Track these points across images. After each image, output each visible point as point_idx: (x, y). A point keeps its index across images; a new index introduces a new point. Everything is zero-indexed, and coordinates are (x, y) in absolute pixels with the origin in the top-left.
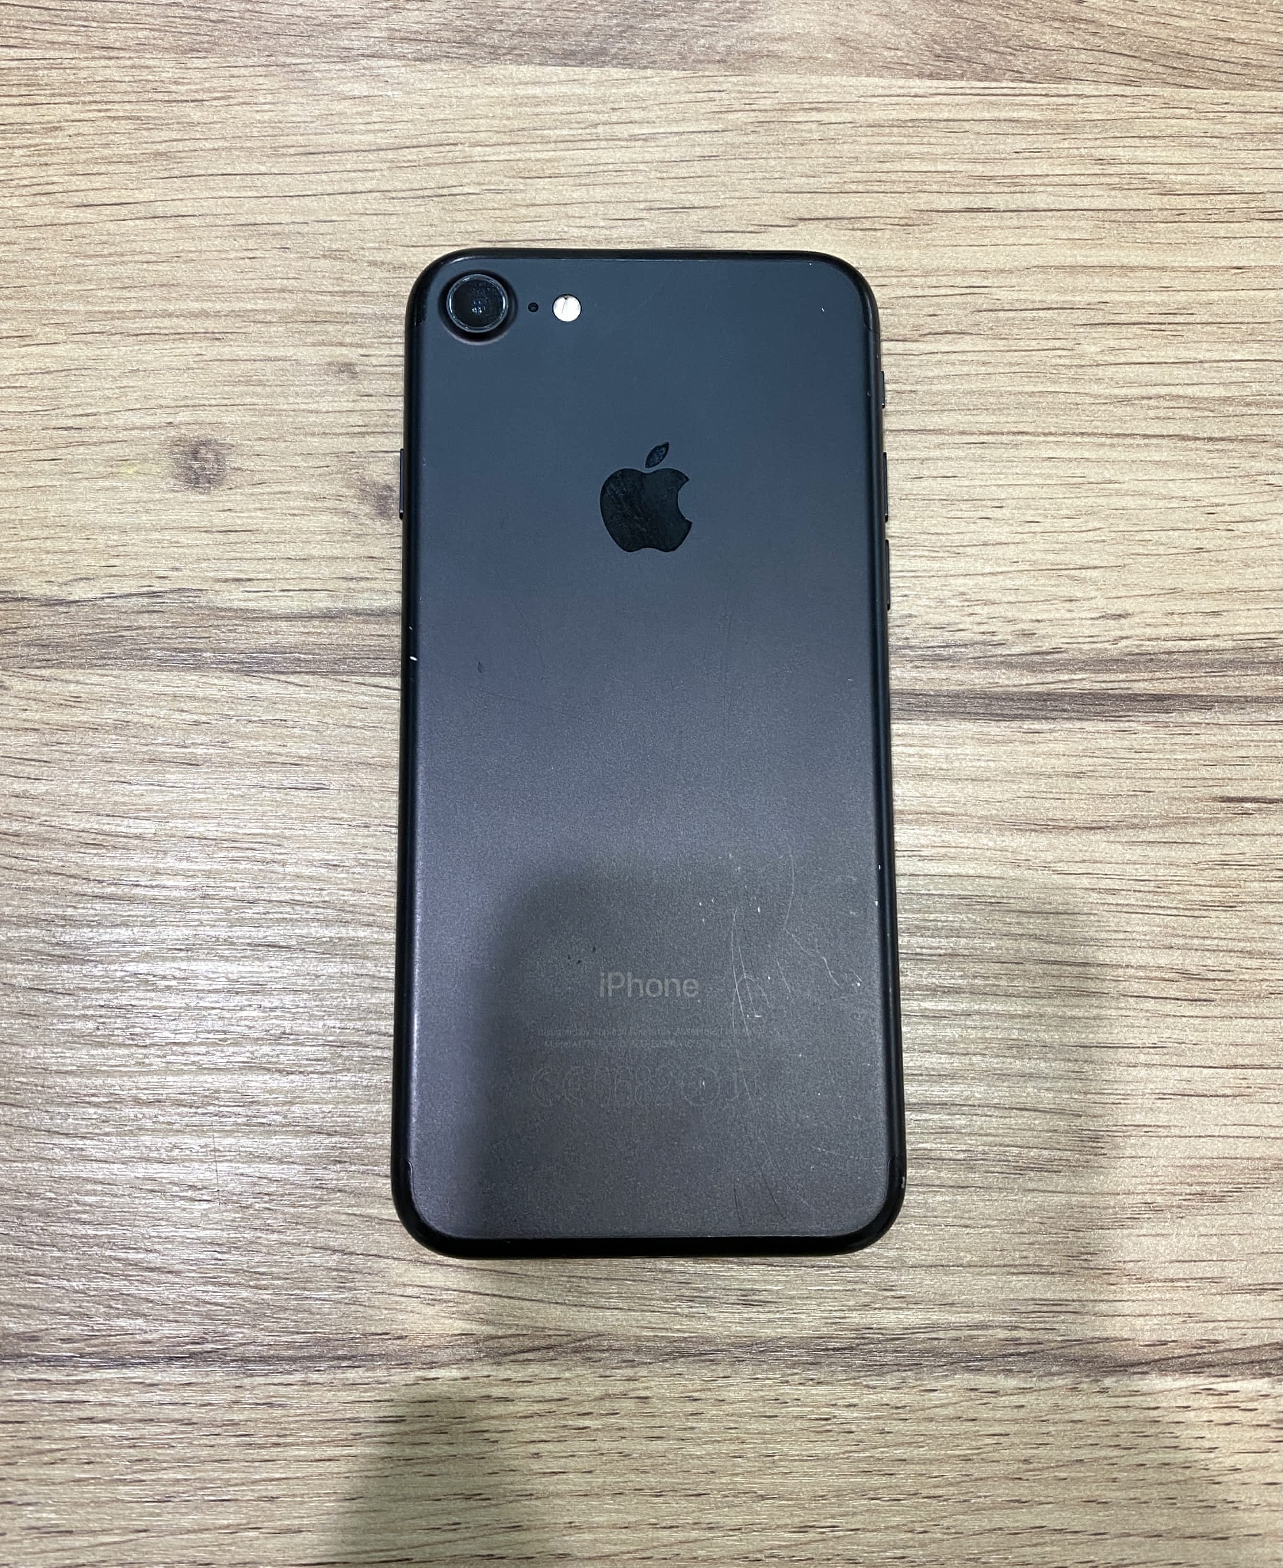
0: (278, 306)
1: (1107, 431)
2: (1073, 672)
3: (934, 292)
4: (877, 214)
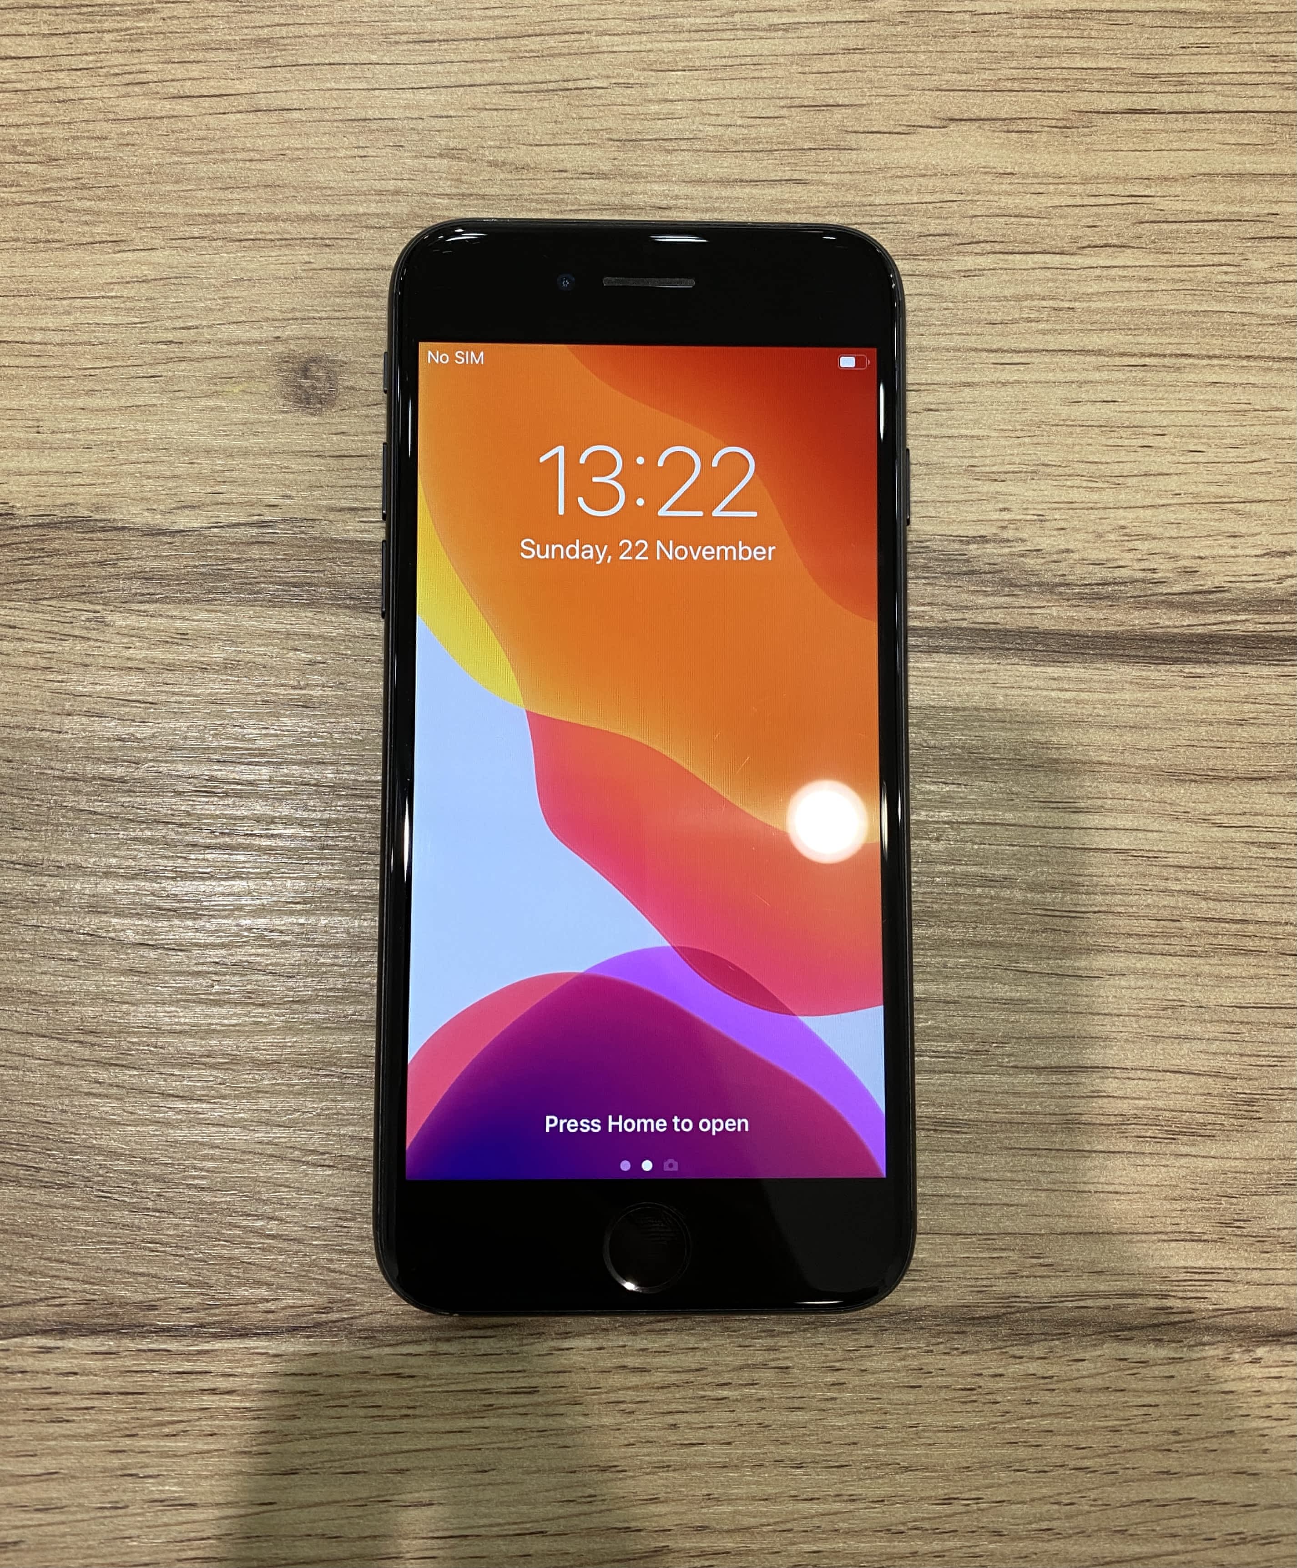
0: (392, 210)
1: (1275, 354)
2: (1237, 613)
3: (1093, 201)
4: (1034, 115)
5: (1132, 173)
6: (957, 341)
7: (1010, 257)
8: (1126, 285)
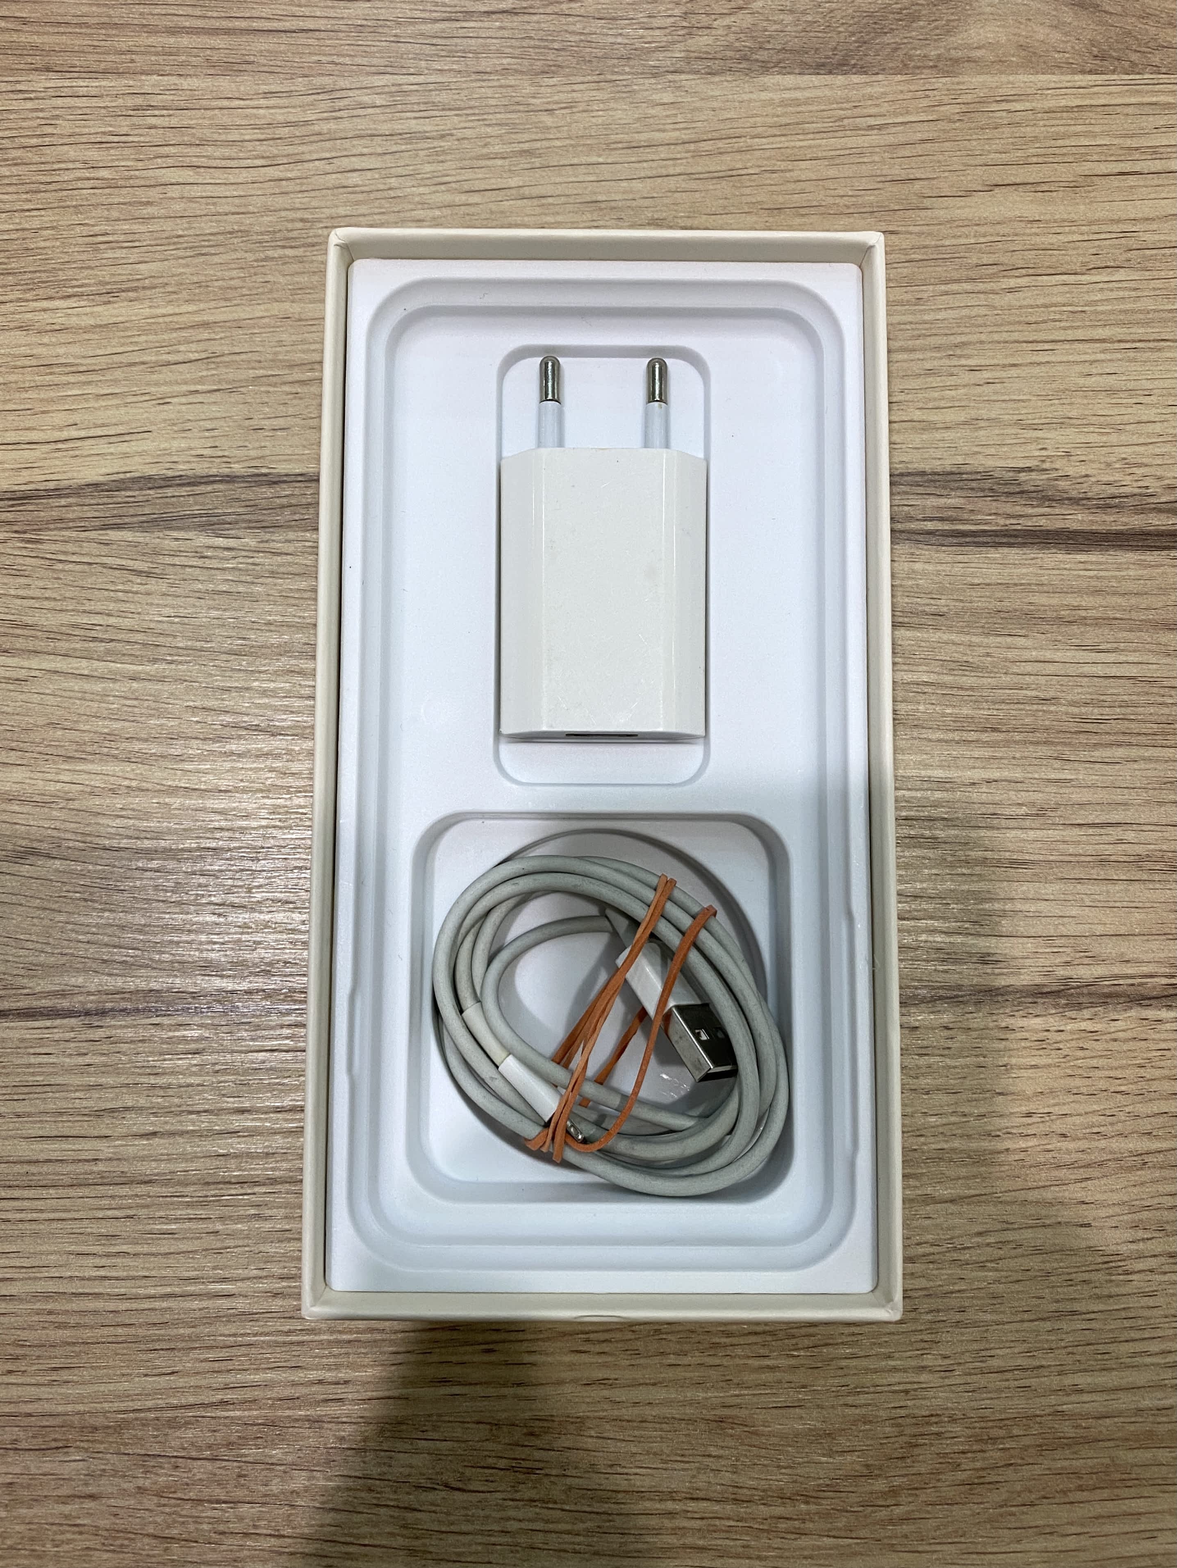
3: (1097, 237)
4: (1053, 179)
5: (1124, 217)
6: (1005, 336)
7: (1040, 278)
8: (1121, 294)
